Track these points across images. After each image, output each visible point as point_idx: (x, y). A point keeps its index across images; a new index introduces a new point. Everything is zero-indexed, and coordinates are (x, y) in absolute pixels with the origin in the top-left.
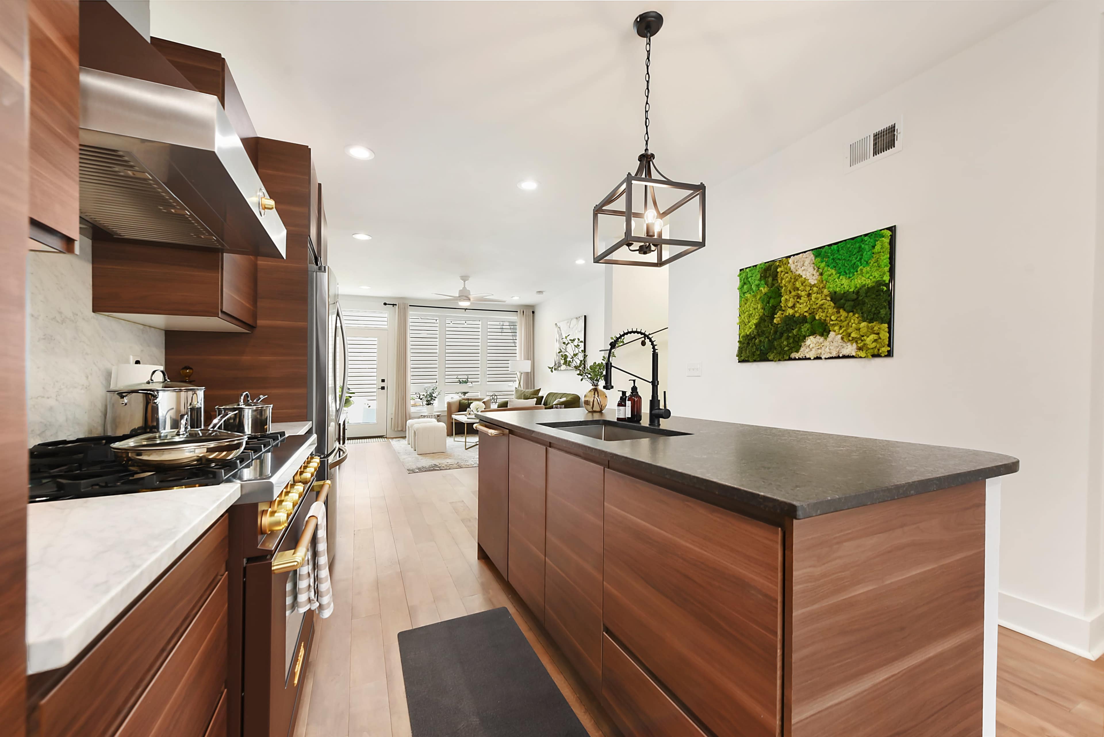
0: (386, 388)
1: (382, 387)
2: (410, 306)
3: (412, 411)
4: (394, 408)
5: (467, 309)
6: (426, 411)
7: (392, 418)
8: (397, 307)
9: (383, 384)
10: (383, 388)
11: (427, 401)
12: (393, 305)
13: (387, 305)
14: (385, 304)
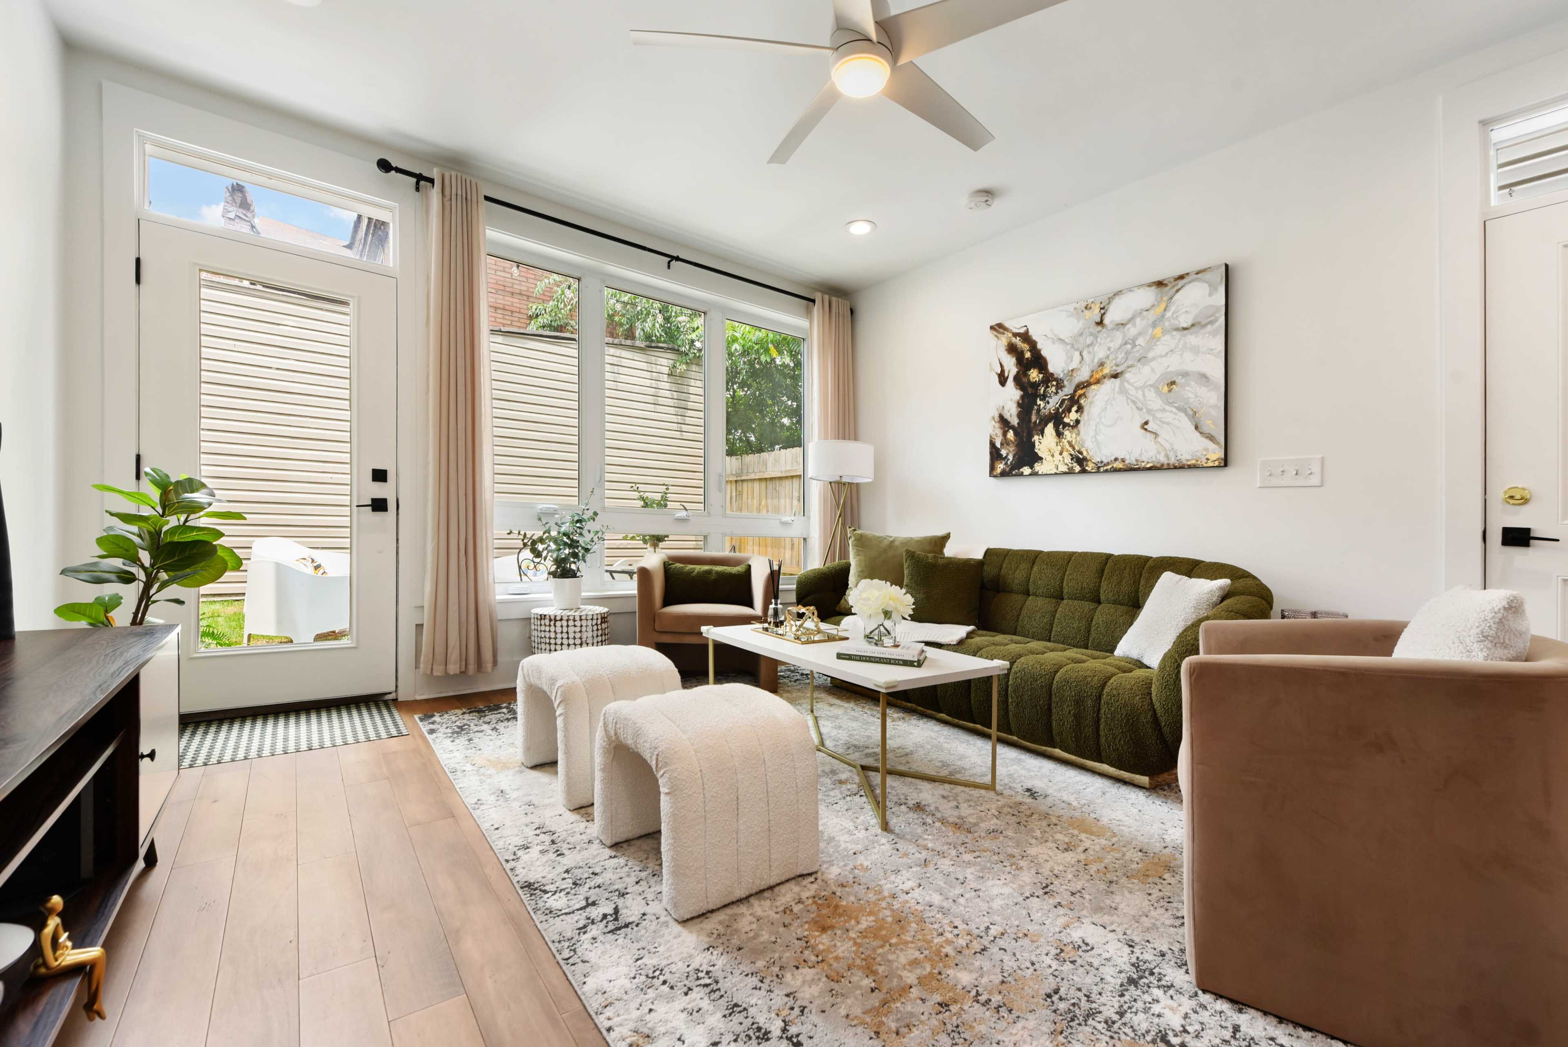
0: (392, 505)
1: (373, 500)
2: (487, 198)
3: (498, 597)
4: (428, 588)
5: (678, 259)
6: (551, 596)
7: (419, 627)
8: (435, 193)
9: (379, 490)
10: (379, 505)
11: (559, 562)
12: (419, 178)
13: (393, 172)
14: (384, 166)
